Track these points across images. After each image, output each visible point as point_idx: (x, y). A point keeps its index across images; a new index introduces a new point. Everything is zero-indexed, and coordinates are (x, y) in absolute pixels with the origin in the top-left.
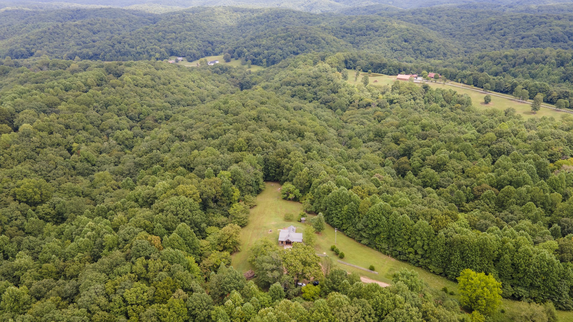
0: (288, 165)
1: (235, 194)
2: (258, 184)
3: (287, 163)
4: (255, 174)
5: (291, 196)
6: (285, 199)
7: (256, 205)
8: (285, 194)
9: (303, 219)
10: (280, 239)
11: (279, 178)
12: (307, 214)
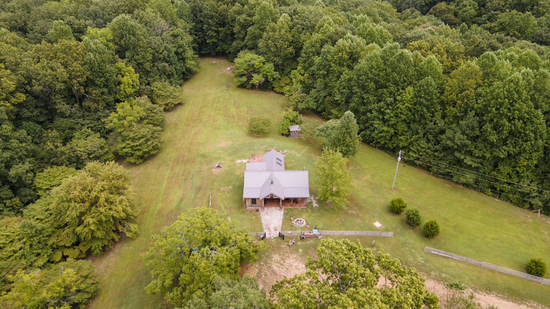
0: (244, 16)
1: (125, 80)
2: (183, 59)
3: (239, 13)
4: (175, 36)
5: (257, 79)
6: (242, 86)
7: (180, 104)
8: (242, 76)
9: (295, 128)
10: (245, 196)
11: (225, 47)
12: (301, 117)
